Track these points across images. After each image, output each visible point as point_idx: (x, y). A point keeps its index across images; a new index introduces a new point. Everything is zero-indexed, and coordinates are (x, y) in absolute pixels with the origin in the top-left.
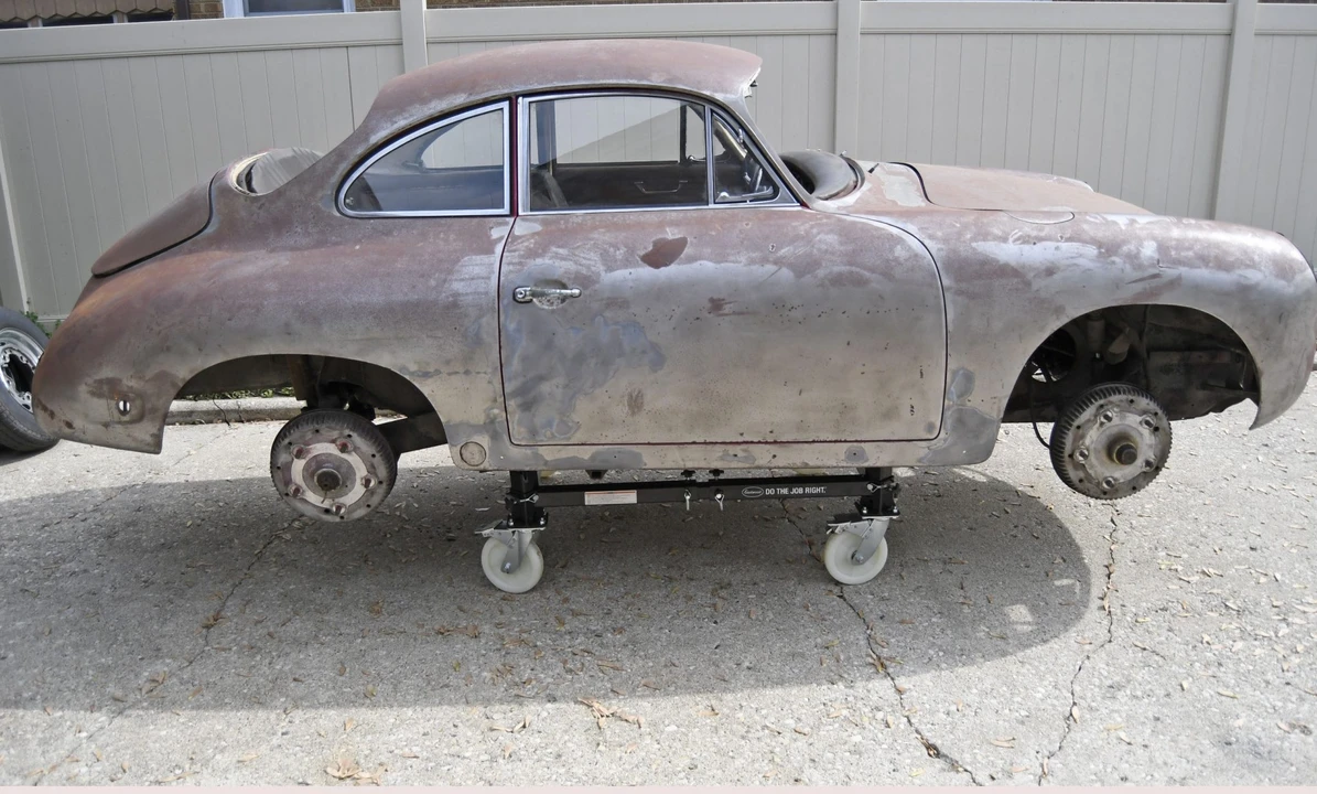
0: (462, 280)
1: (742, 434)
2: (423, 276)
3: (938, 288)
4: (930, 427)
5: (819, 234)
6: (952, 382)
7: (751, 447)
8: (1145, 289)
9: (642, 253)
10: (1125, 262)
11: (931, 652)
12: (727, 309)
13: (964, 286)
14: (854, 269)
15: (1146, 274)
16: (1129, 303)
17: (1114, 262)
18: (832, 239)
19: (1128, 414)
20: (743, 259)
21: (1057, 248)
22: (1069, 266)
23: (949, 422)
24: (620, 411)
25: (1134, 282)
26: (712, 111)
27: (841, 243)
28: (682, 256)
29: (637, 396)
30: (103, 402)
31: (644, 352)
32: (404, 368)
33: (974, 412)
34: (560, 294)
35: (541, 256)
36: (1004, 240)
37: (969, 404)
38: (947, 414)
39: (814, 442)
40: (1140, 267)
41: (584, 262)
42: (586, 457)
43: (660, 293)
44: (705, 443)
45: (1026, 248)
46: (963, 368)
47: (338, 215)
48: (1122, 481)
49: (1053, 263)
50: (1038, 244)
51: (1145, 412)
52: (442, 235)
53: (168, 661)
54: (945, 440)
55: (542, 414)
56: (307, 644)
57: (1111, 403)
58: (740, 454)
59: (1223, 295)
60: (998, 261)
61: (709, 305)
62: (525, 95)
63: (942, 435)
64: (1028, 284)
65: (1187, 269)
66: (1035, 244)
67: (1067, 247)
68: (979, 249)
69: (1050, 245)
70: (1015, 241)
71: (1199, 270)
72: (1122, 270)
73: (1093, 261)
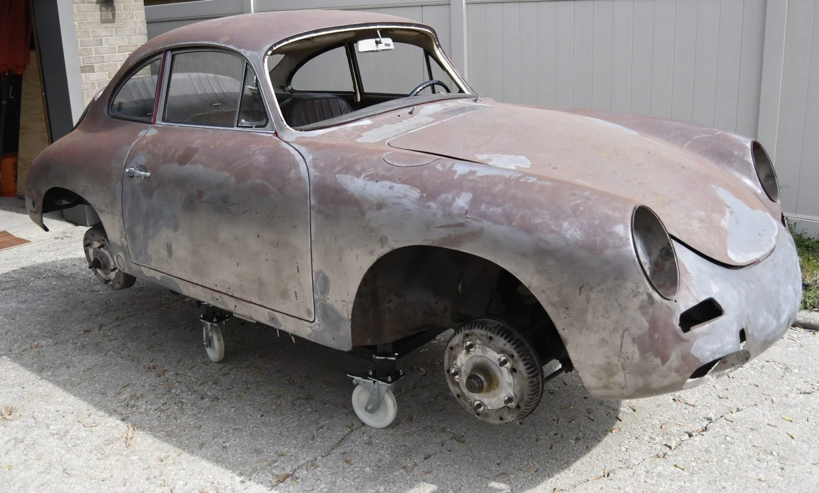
1: (216, 285)
3: (307, 206)
4: (309, 313)
5: (258, 154)
6: (316, 281)
7: (223, 296)
8: (450, 235)
9: (178, 155)
10: (438, 208)
12: (205, 198)
13: (322, 207)
15: (453, 222)
16: (436, 245)
17: (429, 207)
18: (262, 159)
19: (488, 349)
20: (216, 166)
21: (391, 188)
22: (393, 204)
23: (319, 312)
24: (164, 253)
25: (443, 227)
27: (265, 163)
28: (192, 159)
29: (170, 246)
31: (170, 218)
33: (333, 310)
36: (358, 175)
37: (328, 301)
38: (317, 305)
39: (250, 302)
40: (449, 215)
42: (158, 279)
44: (202, 286)
45: (370, 183)
46: (321, 272)
47: (107, 115)
48: (489, 408)
49: (383, 200)
50: (379, 183)
51: (502, 351)
54: (320, 325)
55: (138, 245)
57: (475, 335)
58: (220, 299)
60: (346, 191)
61: (196, 194)
62: (170, 50)
63: (316, 321)
64: (363, 213)
65: (489, 223)
66: (377, 181)
67: (400, 188)
68: (339, 180)
69: (388, 183)
70: (366, 176)
71: (501, 226)
72: (434, 215)
73: (414, 202)
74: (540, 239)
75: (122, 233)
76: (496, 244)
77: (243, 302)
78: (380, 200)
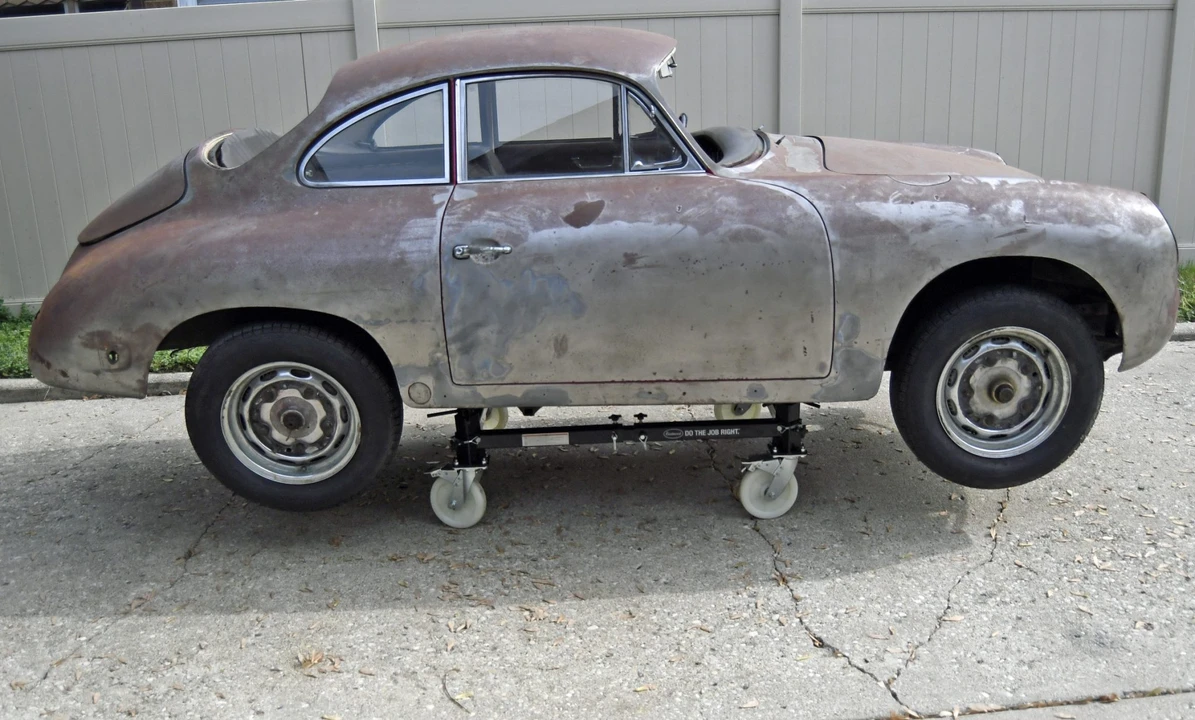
0: (409, 240)
1: (655, 374)
2: (374, 237)
3: (825, 243)
4: (822, 367)
5: (720, 196)
6: (840, 325)
7: (663, 385)
8: (1013, 242)
9: (565, 214)
10: (993, 219)
11: (829, 570)
12: (640, 262)
13: (848, 240)
14: (751, 227)
15: (1013, 229)
16: (998, 254)
17: (984, 219)
18: (731, 201)
20: (653, 219)
21: (932, 207)
22: (941, 222)
23: (839, 361)
24: (547, 354)
25: (1002, 236)
26: (628, 90)
27: (740, 204)
28: (600, 217)
29: (562, 340)
30: (94, 353)
31: (567, 301)
32: (358, 317)
33: (861, 353)
34: (493, 251)
35: (476, 218)
36: (885, 200)
37: (856, 346)
38: (837, 354)
39: (719, 380)
40: (1008, 223)
41: (514, 223)
42: (519, 395)
43: (581, 250)
44: (623, 382)
45: (904, 206)
46: (849, 314)
47: (299, 185)
49: (928, 220)
50: (915, 204)
52: (390, 201)
53: (152, 584)
54: (836, 378)
55: (480, 356)
56: (274, 569)
58: (654, 391)
59: (1084, 247)
60: (878, 219)
61: (623, 259)
62: (463, 77)
63: (833, 373)
64: (906, 238)
65: (1051, 224)
66: (912, 203)
67: (943, 207)
68: (863, 208)
69: (926, 204)
70: (895, 200)
71: (1062, 226)
72: (992, 226)
73: (965, 217)
74: (1100, 230)
76: (1061, 242)
77: (702, 384)
78: (925, 221)
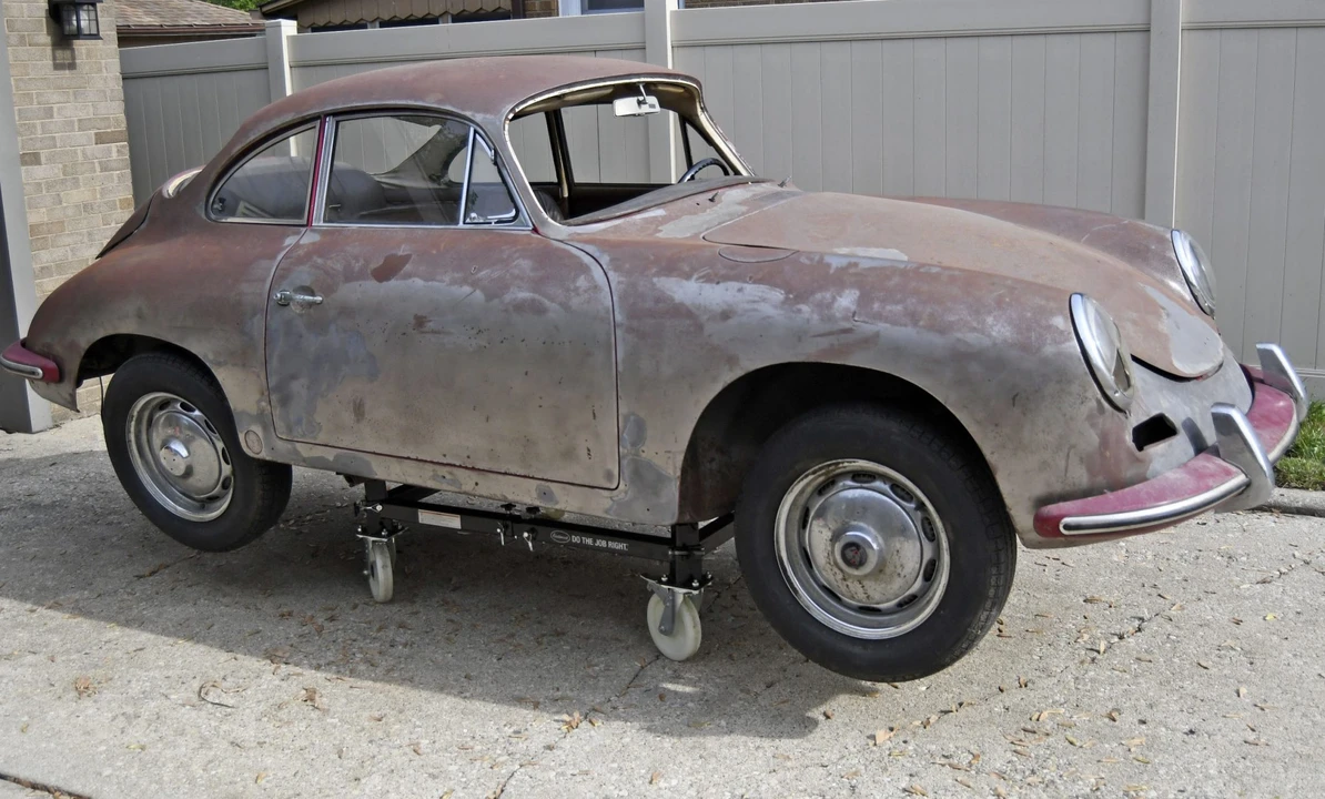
0: (249, 281)
1: (445, 456)
3: (609, 324)
4: (609, 476)
5: (518, 258)
6: (625, 427)
7: (455, 470)
8: (832, 345)
9: (373, 266)
10: (812, 311)
12: (428, 326)
13: (635, 323)
14: (537, 296)
15: (835, 328)
16: (812, 360)
17: (799, 311)
18: (525, 264)
20: (447, 278)
21: (740, 290)
22: (747, 311)
23: (627, 472)
24: (348, 417)
25: (822, 335)
26: (475, 132)
27: (533, 269)
28: (401, 272)
29: (360, 404)
31: (363, 361)
32: (206, 355)
33: (650, 465)
34: (308, 300)
35: (304, 264)
36: (688, 277)
37: (644, 455)
38: (624, 462)
39: (505, 474)
40: (831, 319)
41: (331, 272)
42: (330, 458)
43: (378, 309)
44: (417, 460)
45: (708, 287)
46: (633, 414)
47: (205, 218)
49: (731, 306)
50: (722, 285)
52: (256, 240)
54: (626, 492)
55: (294, 411)
58: (448, 477)
59: (931, 362)
60: (672, 299)
61: (413, 322)
62: (332, 115)
63: (622, 486)
64: (700, 327)
65: (888, 325)
66: (718, 283)
67: (752, 290)
68: (658, 285)
69: (735, 285)
70: (697, 279)
71: (903, 328)
72: (808, 320)
73: (775, 307)
74: (959, 340)
75: (263, 394)
76: (898, 350)
77: (491, 475)
78: (725, 307)
